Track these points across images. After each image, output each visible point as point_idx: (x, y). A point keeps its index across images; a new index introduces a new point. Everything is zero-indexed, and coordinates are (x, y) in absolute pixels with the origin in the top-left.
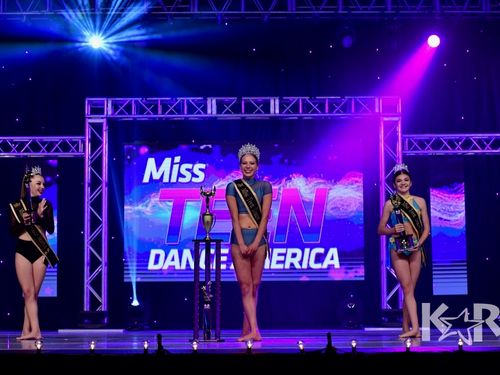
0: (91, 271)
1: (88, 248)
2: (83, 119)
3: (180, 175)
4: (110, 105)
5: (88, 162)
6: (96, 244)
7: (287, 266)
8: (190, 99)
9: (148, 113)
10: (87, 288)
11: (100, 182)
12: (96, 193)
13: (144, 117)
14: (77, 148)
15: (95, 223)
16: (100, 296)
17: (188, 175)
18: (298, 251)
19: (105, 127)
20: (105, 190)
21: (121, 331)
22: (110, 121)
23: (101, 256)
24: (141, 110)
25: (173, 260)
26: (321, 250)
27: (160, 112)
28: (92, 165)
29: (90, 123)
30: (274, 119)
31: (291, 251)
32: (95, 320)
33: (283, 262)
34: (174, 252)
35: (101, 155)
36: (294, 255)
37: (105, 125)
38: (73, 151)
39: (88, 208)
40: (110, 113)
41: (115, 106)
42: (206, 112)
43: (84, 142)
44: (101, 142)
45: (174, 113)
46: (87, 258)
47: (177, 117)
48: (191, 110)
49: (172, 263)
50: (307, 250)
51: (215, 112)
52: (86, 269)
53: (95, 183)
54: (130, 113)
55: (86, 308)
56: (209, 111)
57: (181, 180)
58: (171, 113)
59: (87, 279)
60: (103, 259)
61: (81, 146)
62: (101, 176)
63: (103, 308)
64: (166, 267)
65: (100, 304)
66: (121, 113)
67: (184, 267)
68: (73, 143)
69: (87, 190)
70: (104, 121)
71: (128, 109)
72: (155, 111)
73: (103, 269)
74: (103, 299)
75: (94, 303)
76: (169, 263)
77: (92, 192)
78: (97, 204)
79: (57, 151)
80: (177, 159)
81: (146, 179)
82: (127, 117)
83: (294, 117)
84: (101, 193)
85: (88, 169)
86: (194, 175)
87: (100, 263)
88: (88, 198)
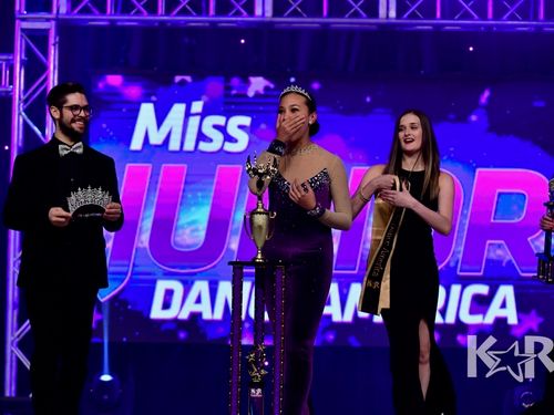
9: (139, 13)
13: (129, 20)
17: (218, 137)
19: (53, 38)
22: (62, 25)
25: (198, 300)
29: (24, 30)
34: (201, 287)
37: (53, 33)
40: (63, 10)
44: (45, 68)
47: (195, 20)
49: (197, 308)
50: (456, 289)
57: (204, 146)
58: (184, 12)
64: (184, 315)
67: (218, 315)
70: (51, 25)
72: (152, 9)
76: (191, 307)
80: (197, 106)
81: (137, 143)
82: (97, 20)
86: (229, 138)
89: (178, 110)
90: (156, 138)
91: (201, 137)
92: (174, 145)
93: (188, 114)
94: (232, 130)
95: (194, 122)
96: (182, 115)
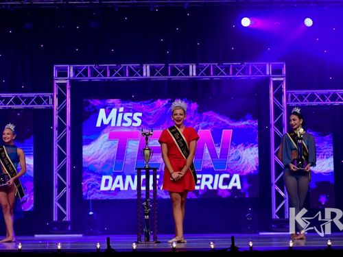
0: (59, 192)
1: (56, 175)
2: (52, 80)
4: (72, 70)
5: (56, 112)
6: (62, 172)
7: (202, 187)
8: (131, 65)
9: (100, 76)
10: (56, 204)
11: (65, 127)
12: (62, 135)
13: (96, 79)
14: (48, 102)
15: (61, 156)
16: (66, 210)
17: (130, 121)
18: (210, 176)
19: (68, 86)
20: (68, 132)
21: (81, 235)
22: (72, 81)
23: (66, 181)
24: (94, 74)
25: (118, 183)
26: (227, 176)
27: (108, 74)
28: (59, 114)
29: (57, 84)
30: (193, 79)
31: (205, 176)
32: (61, 227)
33: (200, 185)
34: (119, 178)
35: (66, 107)
36: (207, 180)
37: (68, 84)
38: (45, 104)
39: (56, 146)
40: (72, 76)
41: (76, 71)
42: (142, 75)
43: (53, 97)
44: (65, 98)
45: (118, 76)
46: (55, 182)
47: (121, 78)
48: (132, 73)
49: (118, 186)
50: (217, 176)
51: (148, 75)
52: (55, 191)
53: (61, 127)
54: (87, 76)
55: (55, 219)
56: (144, 74)
58: (117, 75)
59: (56, 198)
60: (67, 183)
61: (50, 100)
62: (66, 122)
63: (67, 219)
64: (113, 189)
65: (65, 216)
66: (80, 76)
67: (126, 188)
68: (45, 98)
69: (56, 132)
70: (68, 82)
71: (85, 72)
72: (105, 74)
73: (67, 190)
74: (67, 213)
75: (61, 215)
76: (115, 185)
77: (59, 133)
78: (62, 143)
79: (33, 104)
81: (98, 124)
82: (85, 79)
83: (207, 78)
84: (66, 134)
85: (56, 117)
86: (134, 121)
87: (65, 186)
88: (56, 138)
89: (114, 111)
90: (106, 122)
91: (123, 121)
92: (113, 124)
93: (118, 113)
94: (135, 118)
96: (116, 113)
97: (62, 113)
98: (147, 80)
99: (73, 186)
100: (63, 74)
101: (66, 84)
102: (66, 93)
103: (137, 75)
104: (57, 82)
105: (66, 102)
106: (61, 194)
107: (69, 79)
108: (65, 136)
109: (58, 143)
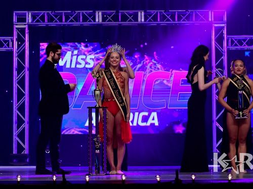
0: (18, 127)
1: (15, 111)
3: (77, 63)
4: (30, 16)
5: (15, 55)
6: (21, 109)
8: (84, 12)
9: (56, 22)
10: (15, 138)
11: (24, 68)
12: (21, 75)
13: (53, 24)
14: (8, 45)
15: (20, 95)
16: (24, 144)
17: (83, 63)
19: (27, 31)
20: (27, 73)
22: (30, 26)
23: (24, 117)
24: (51, 19)
27: (64, 20)
28: (18, 56)
29: (16, 28)
32: (21, 160)
35: (24, 50)
37: (27, 29)
38: (5, 47)
39: (15, 85)
40: (30, 21)
41: (34, 17)
42: (95, 21)
43: (13, 41)
44: (24, 41)
46: (15, 119)
47: (75, 24)
48: (85, 19)
51: (101, 21)
52: (15, 126)
53: (20, 68)
54: (44, 21)
55: (15, 152)
56: (97, 20)
57: (78, 66)
58: (72, 21)
59: (15, 133)
60: (26, 119)
61: (11, 43)
62: (25, 64)
63: (26, 152)
65: (24, 149)
66: (38, 21)
68: (6, 41)
69: (15, 73)
70: (26, 26)
71: (43, 18)
72: (61, 20)
73: (26, 126)
74: (26, 146)
75: (20, 148)
77: (18, 75)
78: (21, 82)
80: (76, 52)
82: (42, 24)
83: (154, 23)
84: (24, 75)
85: (15, 59)
86: (86, 63)
87: (24, 122)
88: (15, 79)
92: (68, 66)
93: (72, 56)
94: (88, 60)
95: (75, 57)
97: (21, 56)
98: (99, 25)
99: (31, 123)
100: (22, 19)
101: (25, 28)
102: (25, 37)
103: (90, 21)
104: (17, 26)
105: (25, 45)
106: (21, 129)
107: (28, 24)
108: (24, 76)
109: (18, 83)
